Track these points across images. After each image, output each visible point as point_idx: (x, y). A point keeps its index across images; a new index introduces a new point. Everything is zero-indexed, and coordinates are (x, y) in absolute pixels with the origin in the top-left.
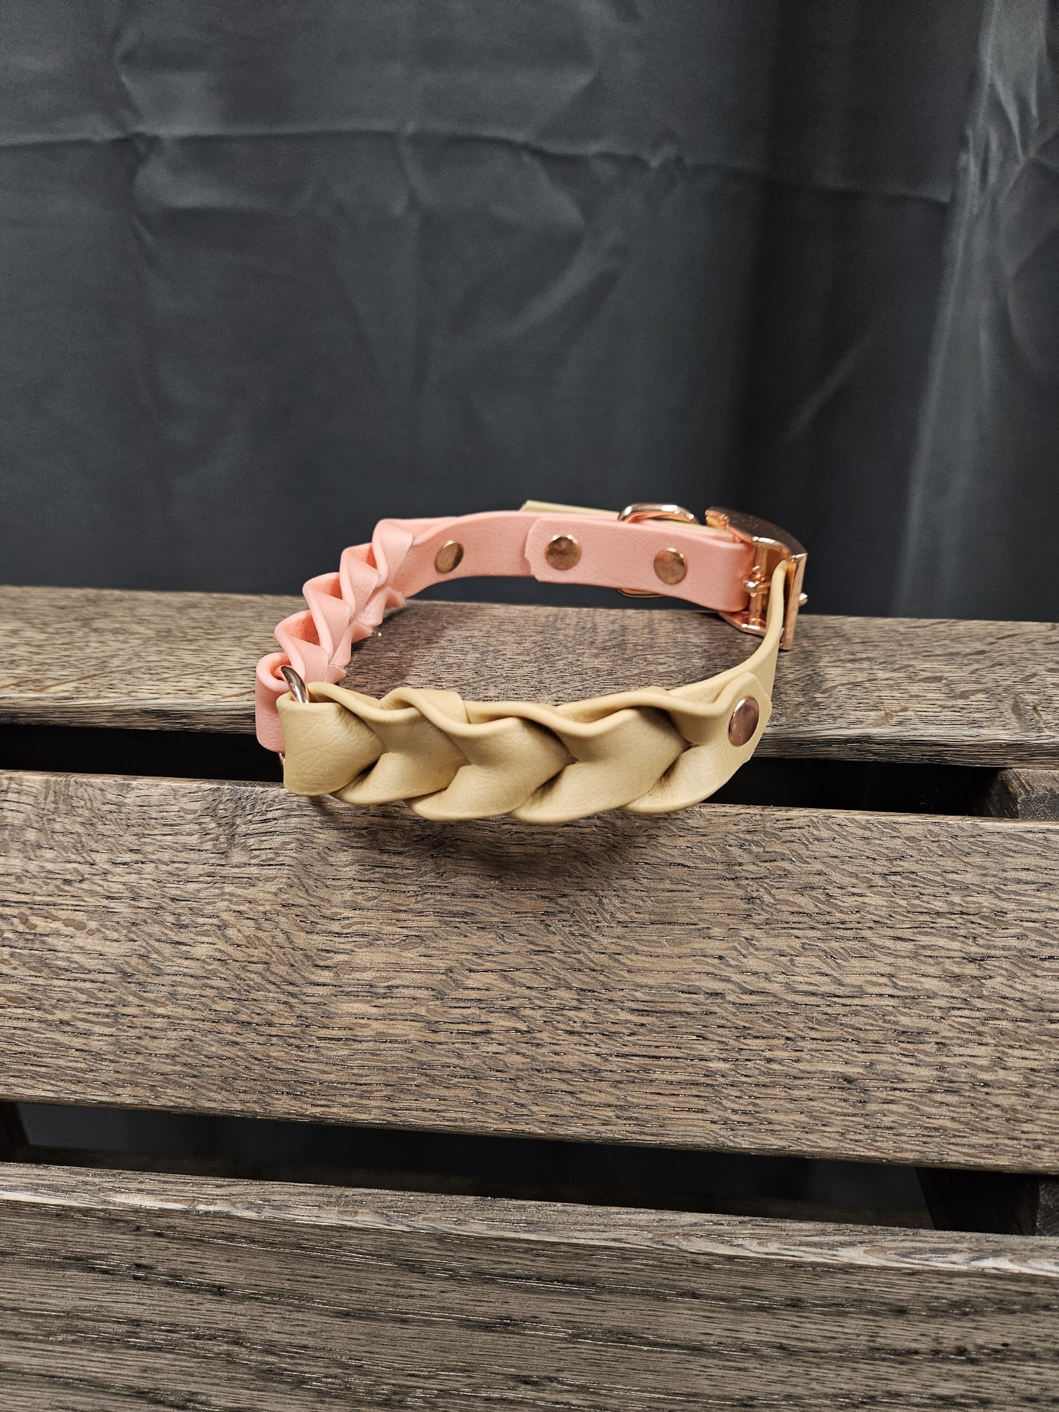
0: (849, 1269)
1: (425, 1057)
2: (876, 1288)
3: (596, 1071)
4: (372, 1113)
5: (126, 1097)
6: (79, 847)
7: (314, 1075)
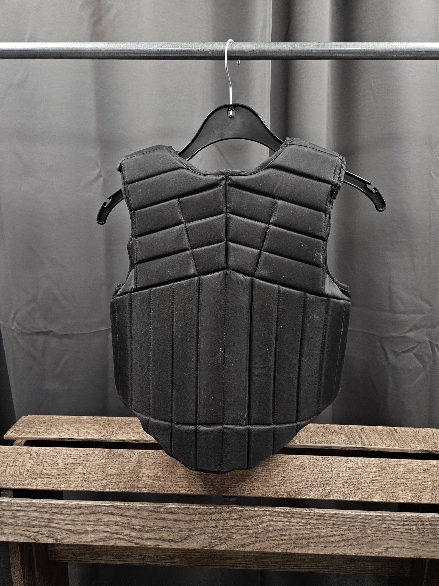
0: (200, 509)
1: (153, 484)
2: (203, 510)
3: (173, 485)
4: (146, 491)
5: (117, 490)
6: (112, 458)
7: (139, 487)
